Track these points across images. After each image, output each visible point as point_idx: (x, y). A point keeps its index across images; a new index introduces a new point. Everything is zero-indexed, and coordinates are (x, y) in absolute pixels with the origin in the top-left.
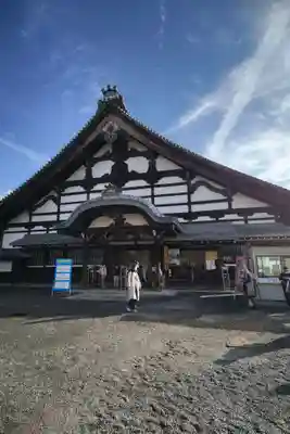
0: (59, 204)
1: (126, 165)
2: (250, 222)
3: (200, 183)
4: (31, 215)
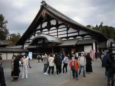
0: (35, 36)
1: (51, 23)
2: (84, 39)
3: (70, 27)
4: (29, 40)
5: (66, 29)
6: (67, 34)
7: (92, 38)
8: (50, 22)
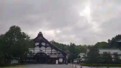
2: (59, 55)
3: (53, 48)
5: (51, 49)
6: (52, 51)
7: (63, 55)
8: (42, 43)
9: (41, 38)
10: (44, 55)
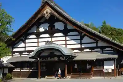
0: (25, 43)
2: (104, 52)
3: (85, 35)
4: (13, 48)
5: (79, 37)
6: (81, 44)
7: (114, 51)
8: (54, 24)
9: (49, 12)
10: (57, 53)
